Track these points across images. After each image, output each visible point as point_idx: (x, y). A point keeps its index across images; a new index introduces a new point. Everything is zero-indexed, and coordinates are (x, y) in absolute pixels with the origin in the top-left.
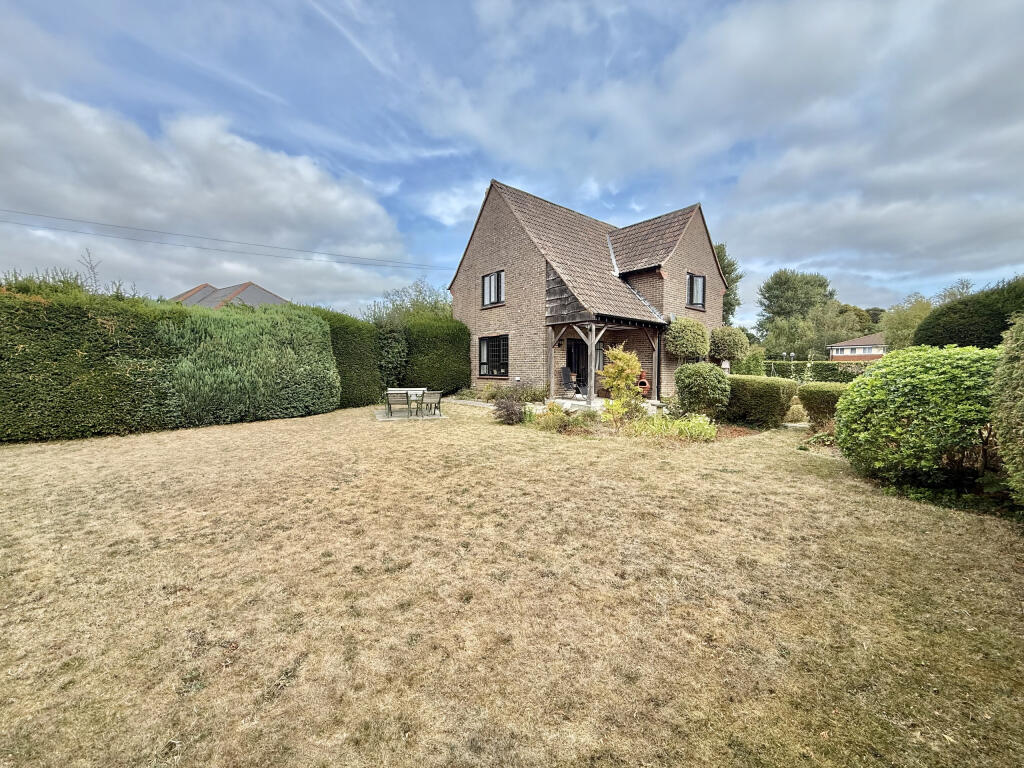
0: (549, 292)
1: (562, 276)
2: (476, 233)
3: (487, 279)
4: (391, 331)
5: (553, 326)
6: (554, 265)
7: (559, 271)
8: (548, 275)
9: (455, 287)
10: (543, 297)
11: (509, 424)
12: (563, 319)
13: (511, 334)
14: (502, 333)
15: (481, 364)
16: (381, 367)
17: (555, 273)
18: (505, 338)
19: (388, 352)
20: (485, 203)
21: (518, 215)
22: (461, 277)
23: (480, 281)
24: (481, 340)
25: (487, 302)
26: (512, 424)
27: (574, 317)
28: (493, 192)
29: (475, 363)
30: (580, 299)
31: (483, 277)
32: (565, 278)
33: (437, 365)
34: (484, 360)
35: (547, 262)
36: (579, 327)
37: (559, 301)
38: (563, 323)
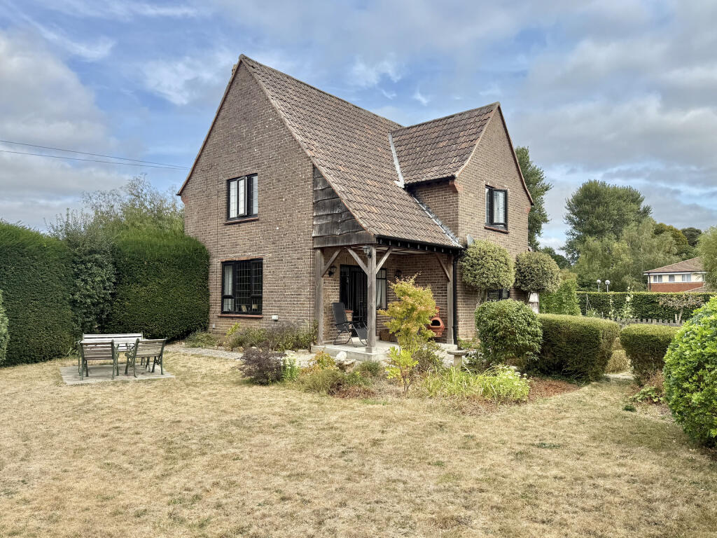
0: (317, 206)
1: (335, 186)
2: (220, 123)
3: (233, 185)
4: (92, 252)
5: (322, 249)
6: (323, 170)
7: (330, 179)
8: (315, 184)
9: (188, 192)
10: (309, 211)
11: (262, 384)
12: (335, 240)
13: (267, 257)
14: (254, 256)
15: (224, 297)
16: (74, 302)
17: (325, 181)
18: (258, 263)
19: (86, 283)
20: (231, 83)
21: (275, 102)
22: (197, 178)
23: (224, 186)
24: (225, 264)
25: (233, 214)
26: (266, 384)
27: (348, 238)
28: (242, 71)
29: (215, 295)
30: (357, 215)
31: (229, 182)
32: (337, 188)
33: (160, 299)
34: (229, 291)
35: (314, 167)
36: (354, 250)
37: (329, 218)
38: (335, 245)
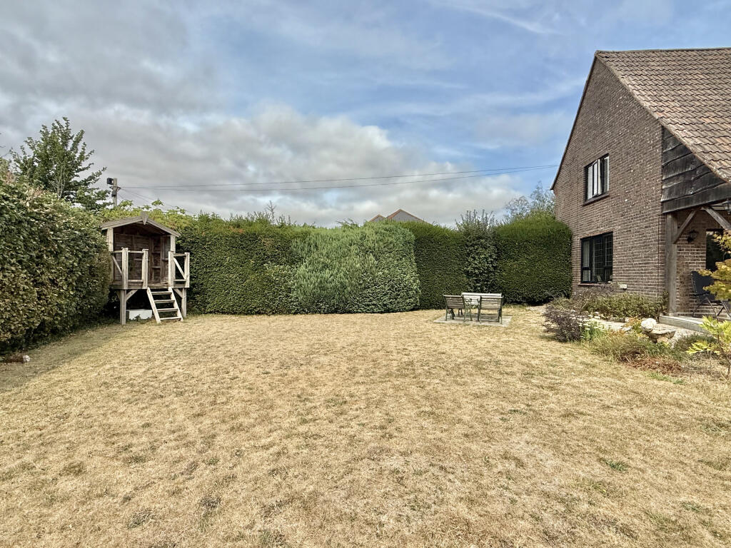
0: (665, 169)
1: (685, 141)
2: (580, 120)
3: (590, 169)
5: (674, 214)
6: (672, 128)
7: (680, 134)
8: (664, 145)
9: (558, 186)
10: (658, 176)
12: (688, 201)
13: (616, 229)
14: (604, 230)
15: (583, 269)
17: (675, 139)
18: (608, 236)
20: (588, 82)
21: (625, 81)
22: (564, 173)
23: (582, 173)
24: (583, 240)
25: (590, 196)
27: (704, 195)
28: (597, 64)
29: (577, 268)
30: (715, 167)
31: (586, 169)
32: (688, 142)
34: (587, 265)
35: (664, 129)
37: (681, 178)
38: (687, 207)
